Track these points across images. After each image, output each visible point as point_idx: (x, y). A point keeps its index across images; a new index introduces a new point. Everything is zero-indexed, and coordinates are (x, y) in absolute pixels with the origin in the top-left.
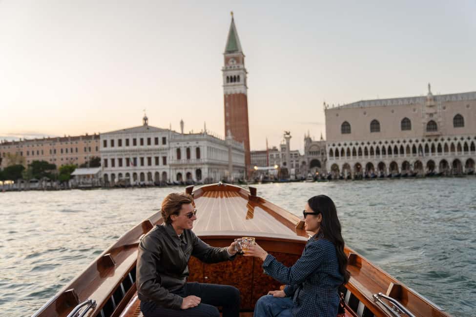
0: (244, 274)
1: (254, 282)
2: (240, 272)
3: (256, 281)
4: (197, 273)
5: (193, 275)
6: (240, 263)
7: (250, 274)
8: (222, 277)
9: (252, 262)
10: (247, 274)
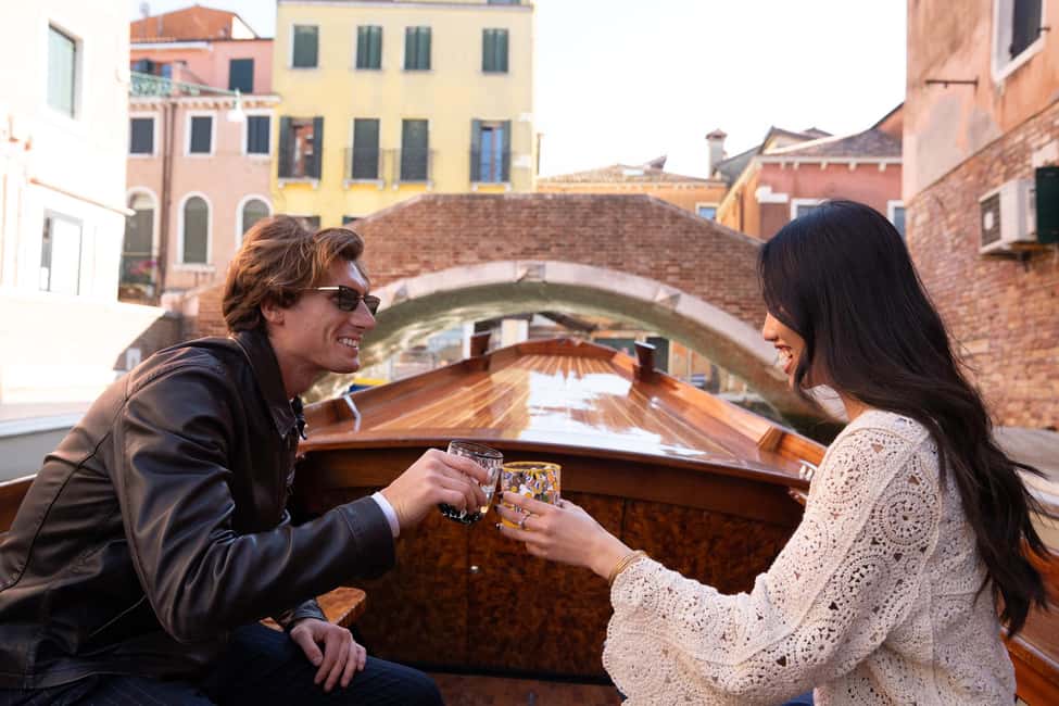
4: (450, 551)
5: (438, 556)
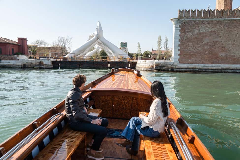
0: (128, 106)
1: (132, 109)
2: (127, 105)
3: (133, 109)
5: (109, 104)
6: (127, 101)
7: (130, 106)
8: (119, 106)
9: (132, 102)
10: (129, 106)
